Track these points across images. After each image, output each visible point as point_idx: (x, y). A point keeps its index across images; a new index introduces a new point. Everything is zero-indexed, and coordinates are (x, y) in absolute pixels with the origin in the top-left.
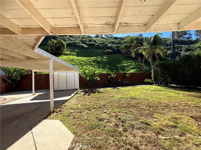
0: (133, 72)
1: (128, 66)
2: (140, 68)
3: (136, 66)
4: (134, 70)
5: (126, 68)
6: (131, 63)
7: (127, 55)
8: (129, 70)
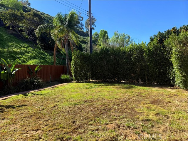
0: (34, 63)
1: (22, 54)
2: (44, 58)
3: (36, 54)
4: (35, 60)
5: (20, 56)
6: (27, 48)
7: (14, 32)
8: (26, 59)
